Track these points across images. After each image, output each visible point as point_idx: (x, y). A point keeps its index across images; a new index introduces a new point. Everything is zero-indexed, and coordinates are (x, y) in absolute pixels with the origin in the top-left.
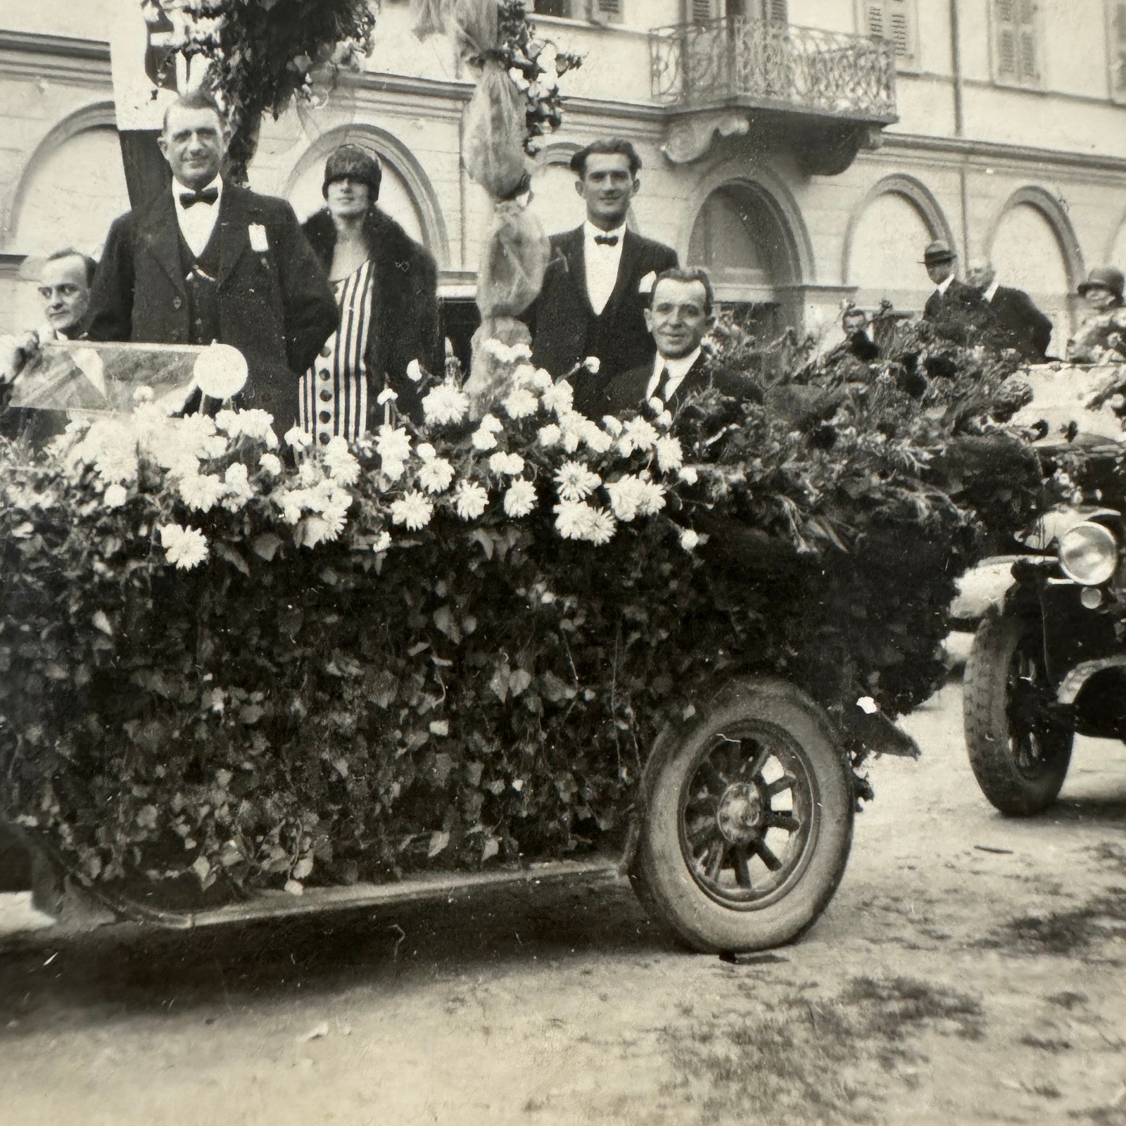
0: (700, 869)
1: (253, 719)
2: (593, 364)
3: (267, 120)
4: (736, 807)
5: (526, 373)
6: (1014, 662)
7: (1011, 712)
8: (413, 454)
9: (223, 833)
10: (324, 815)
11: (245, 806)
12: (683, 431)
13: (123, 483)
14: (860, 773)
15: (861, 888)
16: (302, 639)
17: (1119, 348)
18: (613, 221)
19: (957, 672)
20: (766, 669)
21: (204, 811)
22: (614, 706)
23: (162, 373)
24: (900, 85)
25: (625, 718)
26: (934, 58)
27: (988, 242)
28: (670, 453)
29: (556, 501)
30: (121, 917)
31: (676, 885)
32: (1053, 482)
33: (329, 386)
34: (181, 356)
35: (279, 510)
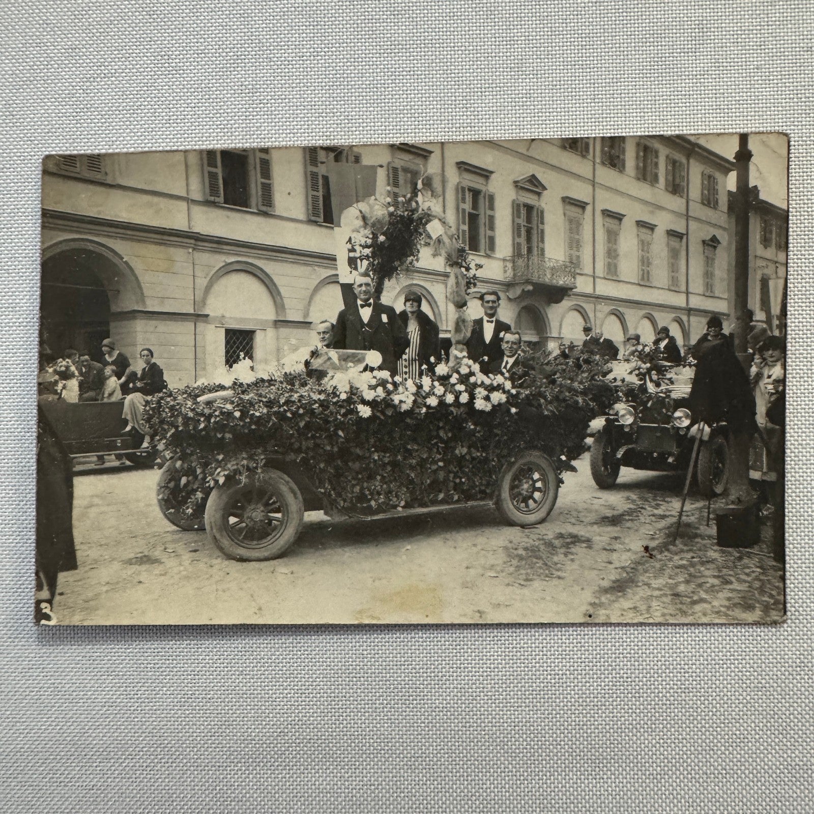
0: (515, 503)
1: (386, 462)
2: (486, 358)
3: (386, 280)
4: (526, 486)
5: (466, 361)
6: (605, 445)
7: (604, 460)
8: (432, 384)
9: (379, 494)
10: (408, 488)
11: (385, 486)
12: (512, 379)
13: (345, 392)
14: (560, 477)
15: (560, 508)
16: (401, 439)
17: (638, 357)
18: (491, 316)
19: (588, 449)
20: (535, 448)
21: (373, 487)
22: (491, 458)
23: (356, 359)
24: (577, 277)
25: (494, 461)
26: (588, 269)
27: (602, 325)
28: (508, 385)
29: (474, 398)
30: (350, 517)
31: (508, 507)
32: (618, 396)
33: (407, 364)
34: (362, 354)
35: (393, 401)
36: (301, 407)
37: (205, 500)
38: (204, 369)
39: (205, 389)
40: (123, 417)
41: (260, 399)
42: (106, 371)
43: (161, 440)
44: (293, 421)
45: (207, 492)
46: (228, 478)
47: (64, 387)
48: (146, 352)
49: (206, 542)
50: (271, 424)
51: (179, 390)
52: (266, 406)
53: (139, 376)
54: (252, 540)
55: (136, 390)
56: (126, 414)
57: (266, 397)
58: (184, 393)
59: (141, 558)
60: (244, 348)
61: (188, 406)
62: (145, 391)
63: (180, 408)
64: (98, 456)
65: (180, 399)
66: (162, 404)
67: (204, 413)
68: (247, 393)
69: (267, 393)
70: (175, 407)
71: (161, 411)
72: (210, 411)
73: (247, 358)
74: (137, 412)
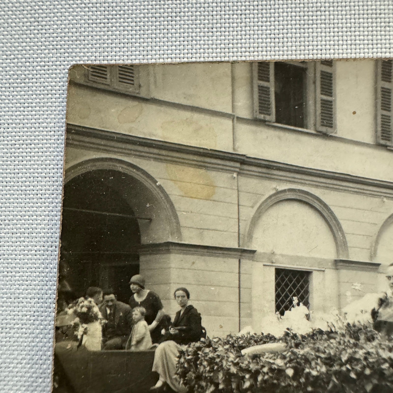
36: (368, 366)
38: (250, 315)
39: (251, 339)
40: (153, 370)
41: (317, 354)
42: (134, 313)
44: (358, 383)
47: (85, 332)
48: (181, 293)
50: (331, 385)
51: (220, 339)
52: (326, 364)
53: (173, 320)
55: (169, 337)
56: (157, 367)
57: (324, 352)
58: (225, 344)
60: (298, 292)
61: (230, 359)
62: (179, 339)
63: (221, 361)
65: (221, 351)
66: (200, 356)
67: (250, 369)
68: (302, 347)
69: (325, 347)
70: (215, 360)
71: (199, 364)
72: (257, 367)
73: (301, 304)
74: (170, 365)
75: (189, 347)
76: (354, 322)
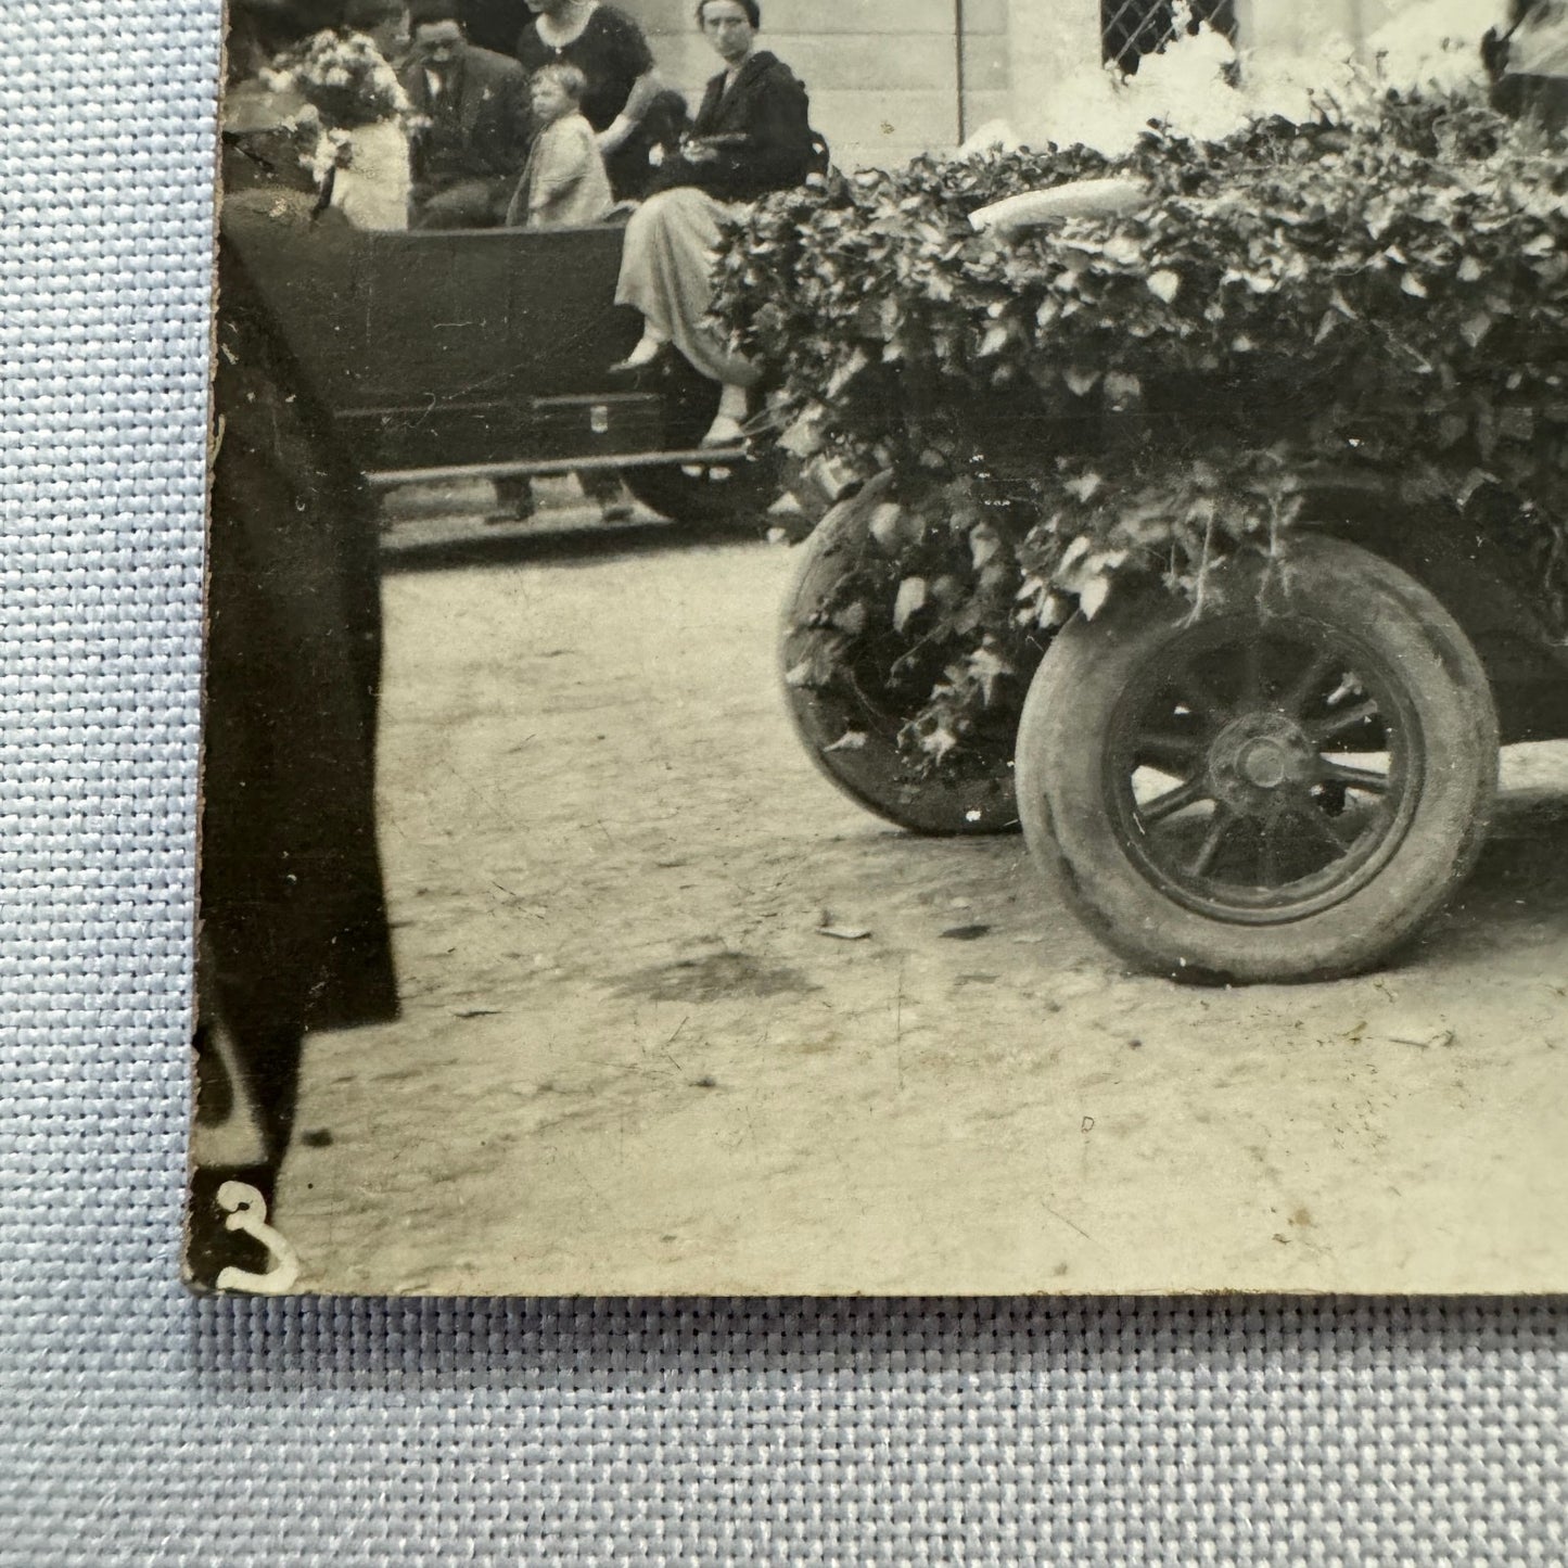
36: (1470, 249)
37: (1013, 690)
38: (1002, 80)
39: (1006, 168)
40: (620, 298)
41: (1271, 212)
42: (536, 89)
43: (800, 404)
44: (1432, 314)
45: (1025, 652)
46: (1124, 583)
47: (343, 160)
48: (723, 6)
49: (1022, 890)
50: (1326, 328)
51: (883, 176)
52: (1304, 248)
53: (694, 111)
54: (1251, 879)
55: (679, 175)
56: (634, 289)
57: (1299, 206)
58: (905, 191)
59: (710, 965)
61: (926, 250)
62: (720, 181)
63: (889, 258)
64: (500, 481)
65: (890, 218)
66: (803, 242)
67: (1005, 281)
68: (1212, 189)
69: (1302, 187)
70: (865, 255)
71: (800, 274)
72: (1033, 272)
73: (1204, 26)
74: (685, 277)
75: (762, 209)
76: (1415, 89)
